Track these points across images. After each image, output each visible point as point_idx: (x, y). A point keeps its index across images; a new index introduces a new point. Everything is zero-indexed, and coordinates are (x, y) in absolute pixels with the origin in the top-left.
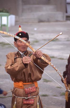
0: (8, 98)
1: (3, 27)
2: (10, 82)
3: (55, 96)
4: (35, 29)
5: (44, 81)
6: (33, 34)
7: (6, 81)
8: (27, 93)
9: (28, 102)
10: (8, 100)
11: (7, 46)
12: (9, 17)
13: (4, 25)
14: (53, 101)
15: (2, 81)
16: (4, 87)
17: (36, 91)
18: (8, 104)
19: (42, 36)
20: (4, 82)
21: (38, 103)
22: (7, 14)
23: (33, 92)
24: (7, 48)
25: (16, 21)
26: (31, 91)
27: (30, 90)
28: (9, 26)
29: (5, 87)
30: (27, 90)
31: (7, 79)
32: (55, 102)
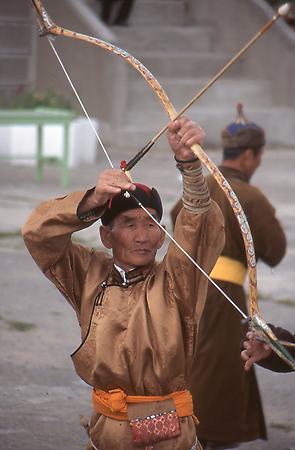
1: (46, 167)
2: (70, 399)
7: (54, 394)
8: (138, 440)
12: (74, 127)
13: (53, 160)
15: (39, 395)
17: (178, 432)
20: (47, 399)
22: (64, 113)
23: (167, 438)
26: (157, 432)
27: (152, 427)
28: (71, 162)
29: (52, 419)
30: (138, 425)
31: (58, 385)
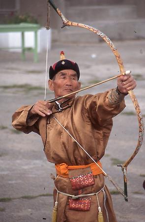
0: (39, 198)
1: (26, 52)
2: (42, 166)
3: (137, 193)
4: (94, 56)
5: (114, 164)
6: (88, 67)
7: (34, 164)
8: (74, 187)
9: (78, 206)
10: (41, 201)
11: (35, 92)
12: (39, 32)
13: (30, 49)
14: (133, 204)
15: (27, 164)
16: (31, 176)
18: (40, 210)
19: (108, 70)
20: (32, 166)
21: (99, 208)
22: (35, 25)
24: (36, 96)
25: (54, 41)
26: (83, 183)
27: (80, 181)
28: (39, 50)
29: (34, 176)
30: (74, 180)
31: (36, 159)
32: (137, 207)
